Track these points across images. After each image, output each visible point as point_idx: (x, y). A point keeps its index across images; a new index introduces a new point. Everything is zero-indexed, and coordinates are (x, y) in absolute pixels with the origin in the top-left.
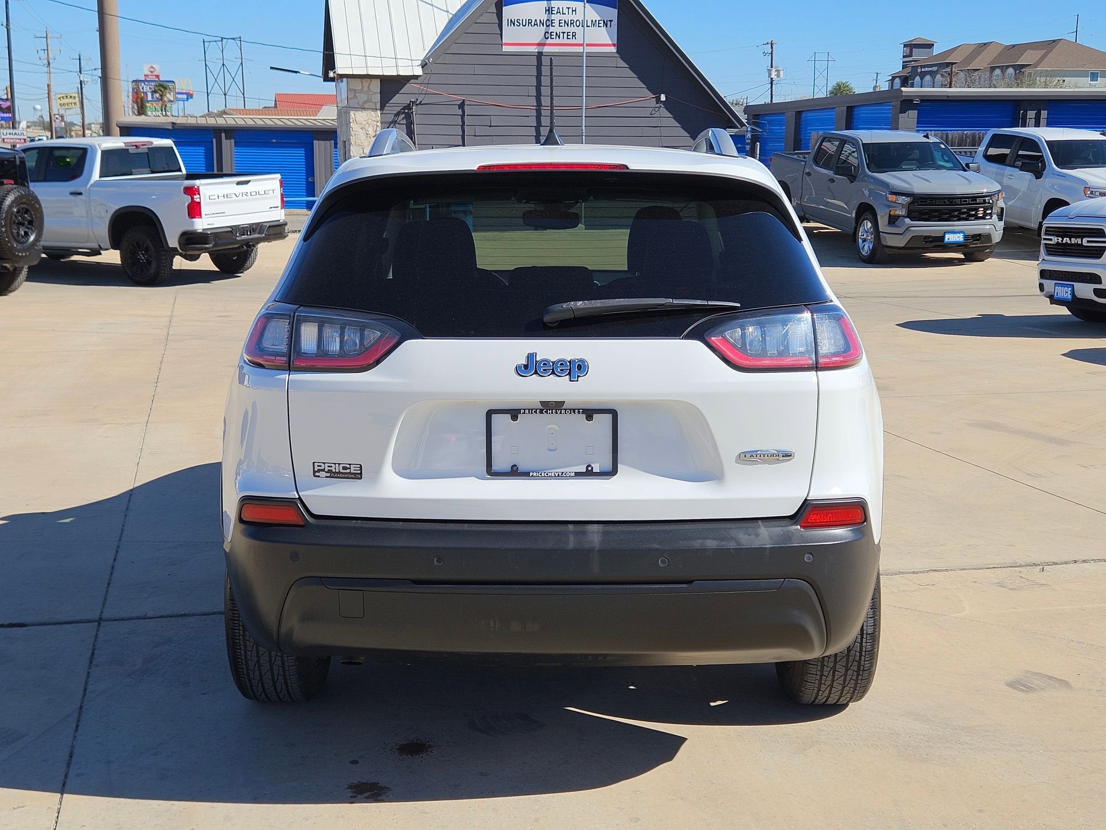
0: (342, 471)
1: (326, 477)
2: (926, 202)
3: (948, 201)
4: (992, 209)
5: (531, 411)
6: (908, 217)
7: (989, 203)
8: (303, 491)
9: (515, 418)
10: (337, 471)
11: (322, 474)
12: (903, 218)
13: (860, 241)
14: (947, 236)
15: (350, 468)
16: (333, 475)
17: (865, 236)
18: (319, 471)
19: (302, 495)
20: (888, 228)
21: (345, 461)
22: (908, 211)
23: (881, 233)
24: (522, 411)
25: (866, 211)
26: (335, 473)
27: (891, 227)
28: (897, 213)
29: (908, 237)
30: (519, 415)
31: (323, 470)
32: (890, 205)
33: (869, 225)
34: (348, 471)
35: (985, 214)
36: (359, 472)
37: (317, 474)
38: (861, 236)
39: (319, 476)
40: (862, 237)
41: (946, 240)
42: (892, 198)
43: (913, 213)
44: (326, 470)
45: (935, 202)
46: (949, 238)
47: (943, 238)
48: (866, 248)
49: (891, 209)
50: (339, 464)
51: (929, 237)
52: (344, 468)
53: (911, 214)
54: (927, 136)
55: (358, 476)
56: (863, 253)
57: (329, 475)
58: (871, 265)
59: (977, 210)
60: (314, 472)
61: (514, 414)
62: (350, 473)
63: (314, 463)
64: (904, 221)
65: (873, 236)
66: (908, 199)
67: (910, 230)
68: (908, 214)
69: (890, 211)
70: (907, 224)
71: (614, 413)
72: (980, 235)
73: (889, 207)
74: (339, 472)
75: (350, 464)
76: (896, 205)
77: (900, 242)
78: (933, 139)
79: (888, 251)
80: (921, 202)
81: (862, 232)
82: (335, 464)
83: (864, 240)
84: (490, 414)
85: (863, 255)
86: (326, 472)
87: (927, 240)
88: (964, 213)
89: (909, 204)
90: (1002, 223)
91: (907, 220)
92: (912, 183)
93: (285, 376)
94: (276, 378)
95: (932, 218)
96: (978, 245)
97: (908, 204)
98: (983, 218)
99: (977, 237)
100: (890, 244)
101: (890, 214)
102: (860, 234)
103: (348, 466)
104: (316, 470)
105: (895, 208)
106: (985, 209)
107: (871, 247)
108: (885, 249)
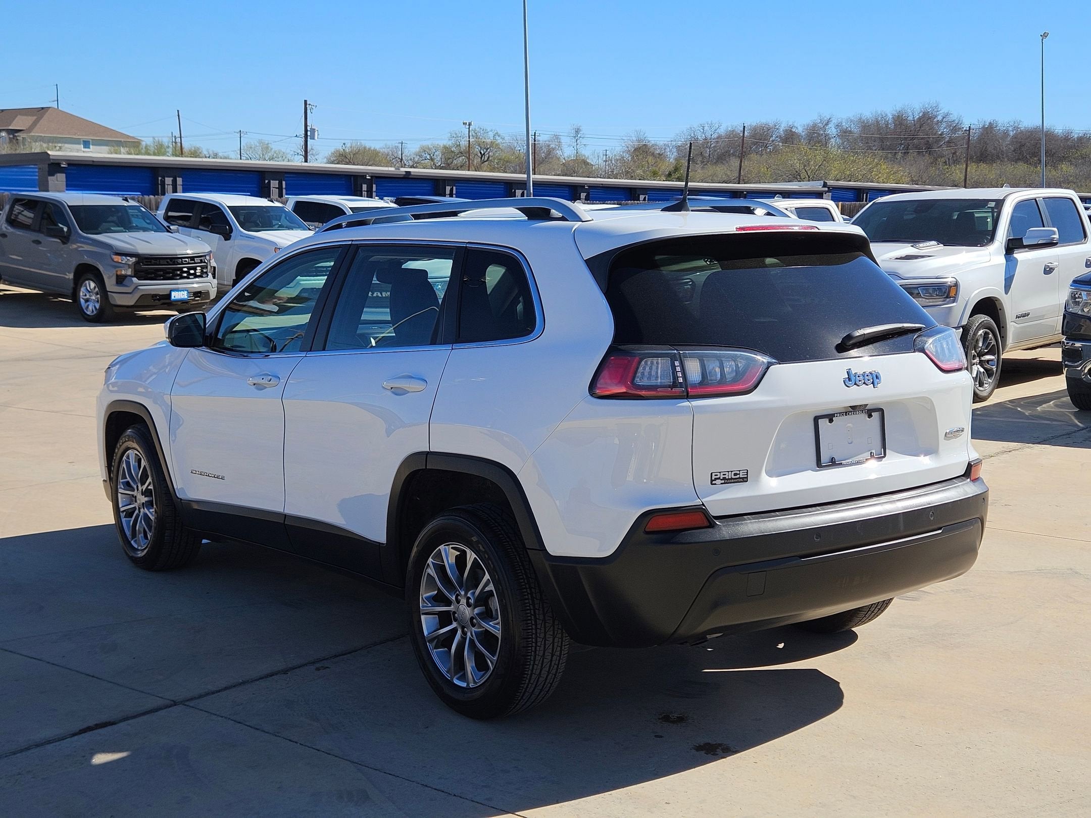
0: (733, 477)
1: (721, 484)
2: (150, 262)
3: (171, 261)
4: (207, 268)
5: (841, 414)
6: (134, 277)
7: (205, 262)
8: (705, 498)
9: (831, 421)
10: (730, 477)
11: (718, 482)
12: (129, 277)
13: (82, 301)
14: (173, 294)
15: (739, 474)
16: (727, 481)
17: (88, 297)
18: (716, 479)
19: (705, 502)
20: (116, 287)
21: (735, 468)
22: (135, 271)
23: (109, 293)
24: (836, 415)
25: (86, 271)
26: (729, 479)
27: (118, 286)
28: (123, 272)
29: (137, 296)
30: (834, 418)
31: (719, 478)
32: (117, 265)
33: (93, 285)
34: (738, 476)
35: (202, 272)
36: (746, 476)
37: (714, 482)
38: (83, 296)
39: (715, 484)
40: (85, 297)
41: (173, 298)
42: (117, 258)
43: (139, 273)
44: (721, 478)
45: (159, 261)
46: (175, 296)
47: (169, 295)
48: (91, 309)
49: (117, 269)
50: (732, 471)
51: (156, 295)
52: (735, 474)
53: (137, 273)
54: (126, 200)
55: (745, 480)
56: (88, 313)
57: (723, 481)
58: (98, 324)
59: (195, 269)
60: (712, 481)
61: (830, 417)
62: (740, 478)
63: (712, 474)
64: (132, 281)
65: (99, 296)
66: (133, 260)
67: (139, 289)
68: (135, 274)
69: (117, 271)
70: (135, 284)
71: (881, 411)
72: (200, 292)
73: (115, 267)
74: (732, 479)
75: (739, 471)
76: (121, 265)
77: (130, 301)
78: (132, 203)
79: (117, 310)
80: (146, 262)
81: (83, 292)
82: (728, 472)
83: (87, 301)
84: (816, 419)
85: (88, 315)
86: (721, 480)
87: (155, 298)
88: (185, 272)
89: (135, 265)
90: (215, 281)
91: (135, 280)
92: (135, 245)
93: (686, 403)
94: (678, 406)
95: (158, 277)
96: (200, 302)
97: (133, 265)
98: (201, 276)
99: (197, 294)
100: (119, 303)
101: (117, 275)
102: (81, 294)
103: (738, 472)
104: (713, 479)
105: (121, 269)
106: (202, 267)
107: (98, 307)
108: (114, 308)
